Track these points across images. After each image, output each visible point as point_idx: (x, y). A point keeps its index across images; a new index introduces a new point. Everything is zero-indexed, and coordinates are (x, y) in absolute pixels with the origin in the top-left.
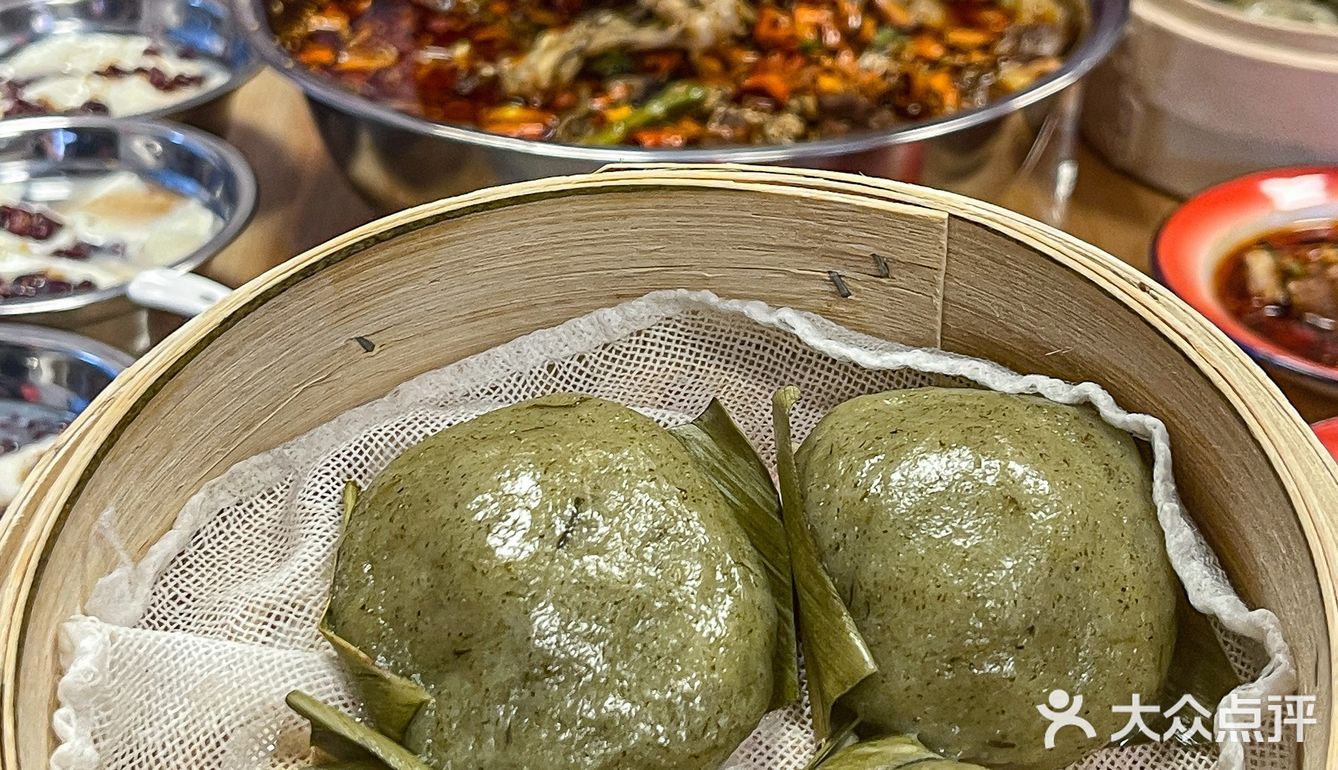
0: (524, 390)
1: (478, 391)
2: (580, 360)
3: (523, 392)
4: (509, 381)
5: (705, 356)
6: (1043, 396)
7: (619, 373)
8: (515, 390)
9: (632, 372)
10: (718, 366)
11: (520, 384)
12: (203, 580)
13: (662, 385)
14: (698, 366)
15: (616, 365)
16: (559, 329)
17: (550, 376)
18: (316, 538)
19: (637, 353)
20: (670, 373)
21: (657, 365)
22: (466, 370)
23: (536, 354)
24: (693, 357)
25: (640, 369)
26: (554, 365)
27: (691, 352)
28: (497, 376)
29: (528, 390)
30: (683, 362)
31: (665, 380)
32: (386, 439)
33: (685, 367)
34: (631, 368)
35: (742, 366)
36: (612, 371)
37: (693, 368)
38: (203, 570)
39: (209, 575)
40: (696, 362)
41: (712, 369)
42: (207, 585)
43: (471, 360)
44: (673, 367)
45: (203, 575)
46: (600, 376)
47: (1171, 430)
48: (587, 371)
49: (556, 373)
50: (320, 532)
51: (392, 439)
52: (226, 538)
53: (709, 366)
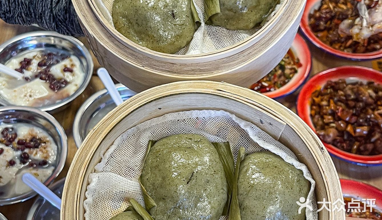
0: (190, 121)
1: (181, 120)
2: (204, 118)
3: (190, 122)
4: (188, 119)
5: (230, 123)
6: (294, 166)
7: (211, 122)
8: (189, 121)
9: (214, 122)
10: (232, 126)
11: (190, 120)
12: (117, 153)
13: (219, 127)
14: (228, 124)
15: (211, 120)
16: (201, 111)
17: (197, 120)
18: (141, 152)
19: (216, 119)
20: (222, 125)
21: (220, 122)
22: (180, 114)
23: (195, 115)
24: (228, 122)
25: (216, 122)
26: (198, 118)
27: (227, 121)
28: (186, 118)
29: (191, 122)
30: (225, 123)
31: (221, 126)
32: (160, 131)
33: (226, 124)
34: (214, 121)
35: (237, 127)
36: (210, 121)
37: (227, 125)
38: (118, 151)
39: (119, 152)
40: (228, 123)
41: (231, 126)
42: (118, 155)
43: (181, 112)
44: (223, 123)
45: (117, 152)
46: (207, 121)
47: (316, 184)
48: (205, 120)
49: (198, 119)
50: (142, 151)
51: (161, 132)
52: (124, 144)
53: (231, 125)
